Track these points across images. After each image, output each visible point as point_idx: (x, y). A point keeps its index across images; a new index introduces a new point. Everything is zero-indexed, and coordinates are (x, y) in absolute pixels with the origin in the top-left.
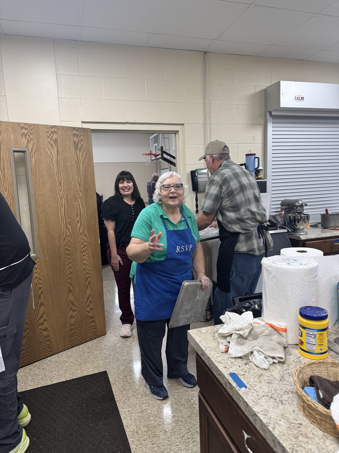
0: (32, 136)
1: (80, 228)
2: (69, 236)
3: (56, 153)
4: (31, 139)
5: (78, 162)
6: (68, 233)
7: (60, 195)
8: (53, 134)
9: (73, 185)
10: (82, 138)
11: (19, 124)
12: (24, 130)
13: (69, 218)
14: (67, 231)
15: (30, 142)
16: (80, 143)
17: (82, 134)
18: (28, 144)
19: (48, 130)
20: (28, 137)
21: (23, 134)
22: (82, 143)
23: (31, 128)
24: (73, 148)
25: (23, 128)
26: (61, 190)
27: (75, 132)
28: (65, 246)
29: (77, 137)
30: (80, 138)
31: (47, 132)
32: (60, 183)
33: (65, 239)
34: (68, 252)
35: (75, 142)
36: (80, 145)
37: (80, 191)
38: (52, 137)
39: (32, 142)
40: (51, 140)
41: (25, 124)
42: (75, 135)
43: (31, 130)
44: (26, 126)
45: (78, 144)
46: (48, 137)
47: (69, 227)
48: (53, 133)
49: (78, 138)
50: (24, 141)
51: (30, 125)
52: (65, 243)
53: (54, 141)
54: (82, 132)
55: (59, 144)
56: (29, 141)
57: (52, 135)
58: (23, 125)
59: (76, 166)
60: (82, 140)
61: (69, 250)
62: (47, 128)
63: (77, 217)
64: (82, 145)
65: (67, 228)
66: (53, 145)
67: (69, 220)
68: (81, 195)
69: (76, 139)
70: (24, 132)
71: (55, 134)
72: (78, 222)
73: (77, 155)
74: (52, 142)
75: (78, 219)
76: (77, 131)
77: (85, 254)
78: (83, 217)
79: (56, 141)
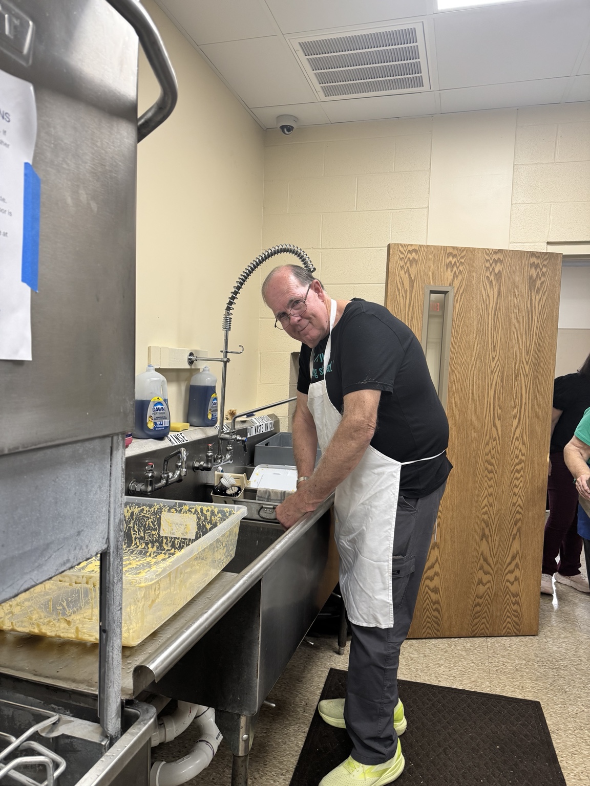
0: (461, 268)
1: (516, 428)
2: (495, 439)
3: (496, 296)
4: (460, 272)
5: (530, 313)
6: (495, 435)
7: (490, 367)
8: (496, 265)
9: (516, 351)
10: (544, 270)
11: (445, 248)
12: (451, 258)
13: (500, 408)
14: (494, 430)
15: (457, 277)
16: (540, 278)
17: (545, 263)
18: (453, 280)
19: (488, 258)
20: (455, 269)
21: (450, 265)
22: (543, 279)
23: (463, 254)
24: (525, 288)
25: (451, 254)
26: (494, 359)
27: (533, 260)
28: (487, 455)
29: (536, 269)
30: (541, 270)
31: (487, 261)
32: (494, 347)
33: (487, 444)
34: (490, 467)
35: (531, 277)
36: (539, 282)
37: (527, 363)
38: (493, 269)
39: (460, 278)
40: (491, 273)
41: (454, 248)
42: (533, 265)
43: (462, 258)
44: (455, 252)
45: (535, 281)
46: (487, 268)
47: (498, 423)
48: (496, 261)
49: (538, 270)
50: (449, 275)
51: (461, 250)
52: (487, 450)
53: (496, 275)
54: (546, 260)
55: (503, 280)
56: (455, 276)
57: (494, 265)
58: (451, 250)
59: (526, 319)
60: (544, 274)
61: (491, 464)
62: (487, 254)
63: (515, 407)
64: (542, 283)
65: (495, 425)
66: (493, 282)
67: (499, 411)
68: (527, 370)
69: (533, 272)
70: (450, 262)
71: (498, 264)
72: (515, 417)
73: (531, 300)
74: (492, 278)
75: (515, 411)
76: (538, 257)
77: (518, 476)
78: (525, 410)
79: (498, 276)
